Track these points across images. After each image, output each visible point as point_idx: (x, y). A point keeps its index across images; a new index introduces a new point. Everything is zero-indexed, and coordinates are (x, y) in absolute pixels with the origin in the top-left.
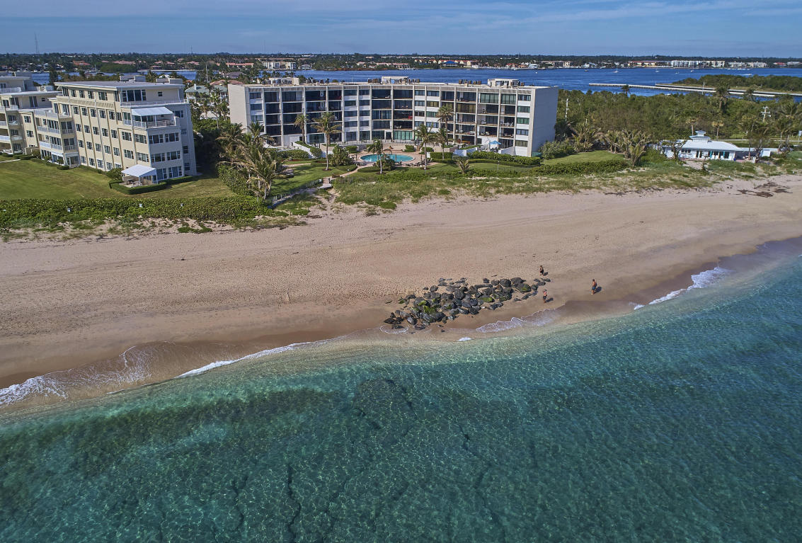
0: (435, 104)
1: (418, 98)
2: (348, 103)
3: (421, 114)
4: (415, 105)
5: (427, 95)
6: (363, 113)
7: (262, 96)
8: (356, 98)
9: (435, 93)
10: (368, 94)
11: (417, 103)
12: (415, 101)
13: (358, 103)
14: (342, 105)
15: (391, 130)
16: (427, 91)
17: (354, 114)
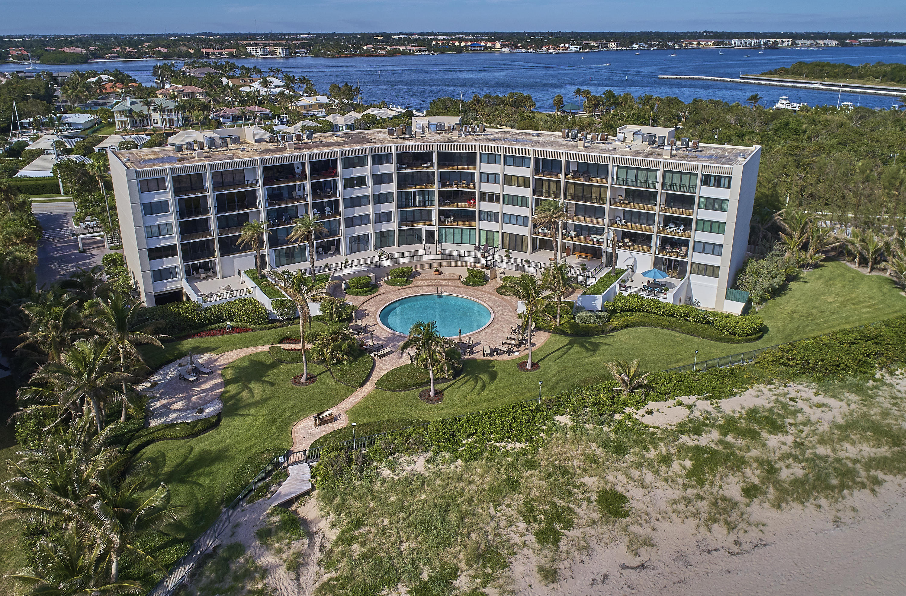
0: (522, 181)
1: (486, 168)
2: (350, 183)
3: (493, 198)
4: (481, 181)
5: (505, 164)
6: (380, 199)
7: (169, 183)
8: (367, 171)
9: (520, 161)
10: (388, 161)
11: (485, 177)
12: (481, 174)
13: (369, 181)
14: (340, 186)
15: (434, 227)
16: (505, 156)
17: (363, 201)
